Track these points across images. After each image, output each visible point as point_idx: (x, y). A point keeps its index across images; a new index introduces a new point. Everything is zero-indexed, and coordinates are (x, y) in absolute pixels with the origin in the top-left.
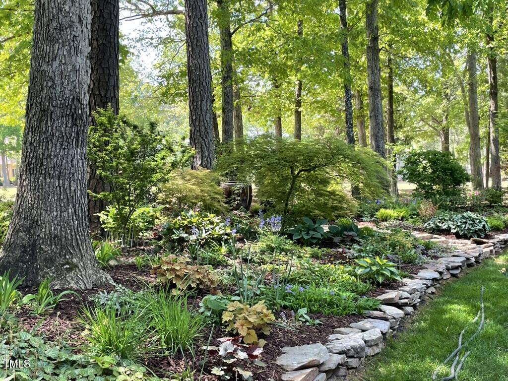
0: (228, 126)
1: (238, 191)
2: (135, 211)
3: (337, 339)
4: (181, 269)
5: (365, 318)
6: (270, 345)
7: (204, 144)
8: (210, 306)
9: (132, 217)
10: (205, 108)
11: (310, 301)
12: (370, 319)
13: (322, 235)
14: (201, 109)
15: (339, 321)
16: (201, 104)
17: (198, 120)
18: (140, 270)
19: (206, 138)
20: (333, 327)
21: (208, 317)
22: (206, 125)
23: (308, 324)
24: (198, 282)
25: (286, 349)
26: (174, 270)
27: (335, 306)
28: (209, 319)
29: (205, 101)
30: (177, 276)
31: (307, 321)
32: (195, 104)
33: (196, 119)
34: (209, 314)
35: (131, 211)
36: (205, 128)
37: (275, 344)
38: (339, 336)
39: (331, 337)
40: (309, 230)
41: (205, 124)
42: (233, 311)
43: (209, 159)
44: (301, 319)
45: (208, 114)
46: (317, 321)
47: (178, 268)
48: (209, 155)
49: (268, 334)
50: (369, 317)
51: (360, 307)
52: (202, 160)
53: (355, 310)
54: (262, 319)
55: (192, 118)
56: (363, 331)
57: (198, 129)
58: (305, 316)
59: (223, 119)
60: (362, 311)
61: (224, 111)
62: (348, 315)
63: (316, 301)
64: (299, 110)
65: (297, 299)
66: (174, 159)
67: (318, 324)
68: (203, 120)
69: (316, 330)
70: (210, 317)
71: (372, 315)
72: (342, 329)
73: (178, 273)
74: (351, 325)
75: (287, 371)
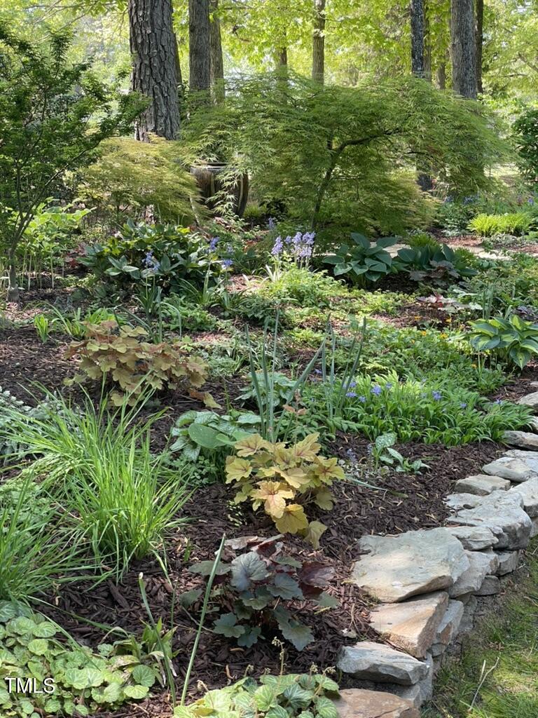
0: (201, 58)
1: (229, 183)
2: (32, 218)
3: (467, 507)
4: (128, 350)
5: (507, 449)
6: (334, 532)
7: (158, 92)
8: (194, 439)
9: (27, 231)
10: (159, 22)
11: (394, 413)
12: (517, 451)
13: (388, 267)
14: (152, 24)
15: (459, 457)
16: (151, 14)
17: (146, 45)
18: (45, 342)
19: (163, 80)
20: (453, 476)
21: (192, 462)
22: (162, 54)
23: (399, 469)
24: (166, 379)
25: (368, 541)
26: (114, 353)
27: (446, 424)
28: (194, 468)
29: (159, 8)
30: (121, 366)
31: (397, 462)
32: (141, 13)
33: (142, 43)
34: (193, 455)
35: (23, 220)
36: (161, 61)
37: (343, 529)
38: (469, 498)
39: (453, 501)
40: (364, 257)
41: (159, 52)
42: (249, 458)
43: (168, 121)
44: (384, 458)
45: (165, 34)
46: (418, 464)
47: (122, 350)
48: (169, 113)
49: (329, 507)
50: (516, 447)
51: (495, 426)
52: (156, 121)
53: (485, 433)
54: (316, 477)
55: (136, 42)
56: (515, 482)
57: (147, 62)
58: (392, 451)
59: (191, 47)
60: (499, 433)
61: (192, 31)
62: (475, 443)
63: (406, 413)
64: (322, 35)
65: (369, 411)
66: (105, 115)
67: (421, 469)
68: (157, 45)
69: (419, 486)
70: (198, 461)
71: (522, 442)
72: (471, 480)
73: (123, 360)
74: (486, 468)
75: (379, 602)
